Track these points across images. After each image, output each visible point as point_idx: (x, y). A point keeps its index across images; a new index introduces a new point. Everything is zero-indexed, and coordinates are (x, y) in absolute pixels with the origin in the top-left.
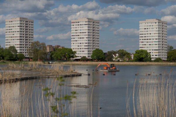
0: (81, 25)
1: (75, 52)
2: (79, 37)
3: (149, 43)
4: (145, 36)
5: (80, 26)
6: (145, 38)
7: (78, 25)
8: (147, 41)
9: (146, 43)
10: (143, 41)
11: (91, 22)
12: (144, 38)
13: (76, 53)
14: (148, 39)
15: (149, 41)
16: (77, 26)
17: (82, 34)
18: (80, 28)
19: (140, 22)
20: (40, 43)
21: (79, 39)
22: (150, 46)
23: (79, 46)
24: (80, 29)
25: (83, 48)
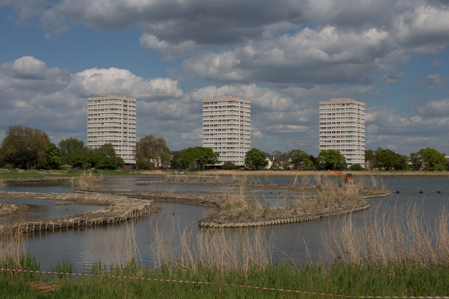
0: (221, 107)
1: (217, 154)
2: (218, 128)
3: (336, 139)
4: (329, 126)
5: (218, 109)
6: (329, 130)
7: (215, 107)
8: (334, 135)
9: (331, 139)
10: (327, 135)
11: (238, 102)
12: (327, 130)
13: (219, 156)
14: (335, 132)
15: (336, 134)
16: (214, 110)
17: (222, 123)
18: (218, 112)
19: (321, 103)
20: (156, 139)
21: (218, 132)
22: (338, 144)
23: (217, 143)
24: (218, 114)
25: (224, 148)
